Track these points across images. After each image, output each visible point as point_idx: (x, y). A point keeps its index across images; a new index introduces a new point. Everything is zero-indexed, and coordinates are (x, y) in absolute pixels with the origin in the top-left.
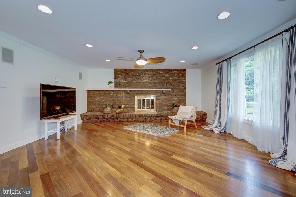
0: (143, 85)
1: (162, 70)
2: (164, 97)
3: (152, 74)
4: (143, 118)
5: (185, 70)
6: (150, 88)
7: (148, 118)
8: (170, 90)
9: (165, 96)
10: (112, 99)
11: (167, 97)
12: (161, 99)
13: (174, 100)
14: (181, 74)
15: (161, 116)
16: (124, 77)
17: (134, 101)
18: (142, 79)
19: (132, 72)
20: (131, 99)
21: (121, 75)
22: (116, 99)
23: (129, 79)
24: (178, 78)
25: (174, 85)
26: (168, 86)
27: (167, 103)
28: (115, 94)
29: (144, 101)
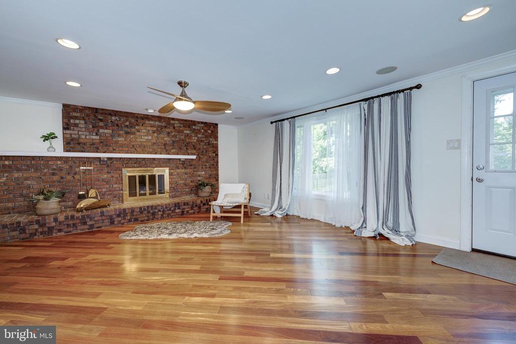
0: (140, 146)
1: (178, 120)
2: (183, 171)
3: (159, 126)
4: (148, 212)
5: (217, 125)
6: (156, 153)
7: (159, 211)
8: (194, 157)
9: (185, 168)
10: (56, 178)
11: (188, 171)
12: (178, 174)
13: (199, 176)
14: (210, 132)
16: (93, 127)
17: (120, 180)
18: (138, 133)
19: (113, 118)
20: (112, 177)
21: (82, 122)
22: (69, 177)
23: (106, 131)
24: (206, 137)
25: (200, 149)
26: (189, 151)
27: (189, 181)
28: (66, 166)
29: (142, 180)
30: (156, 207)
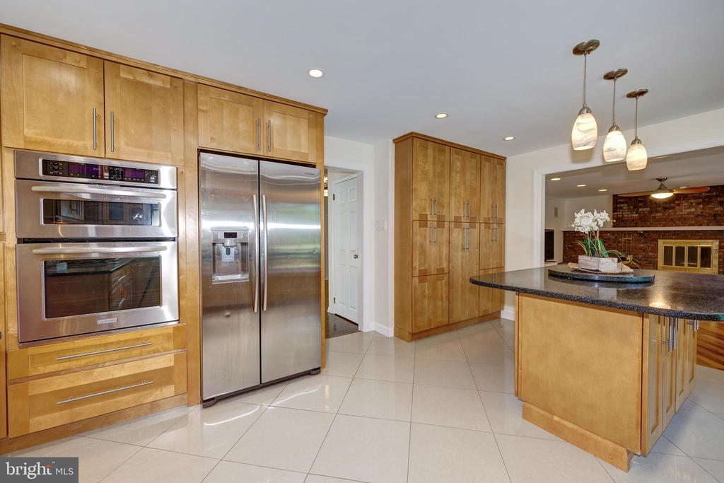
0: (679, 220)
6: (701, 225)
16: (634, 208)
17: (655, 250)
18: (677, 207)
20: (649, 246)
21: (626, 205)
22: (614, 245)
23: (645, 209)
28: (613, 237)
29: (680, 251)
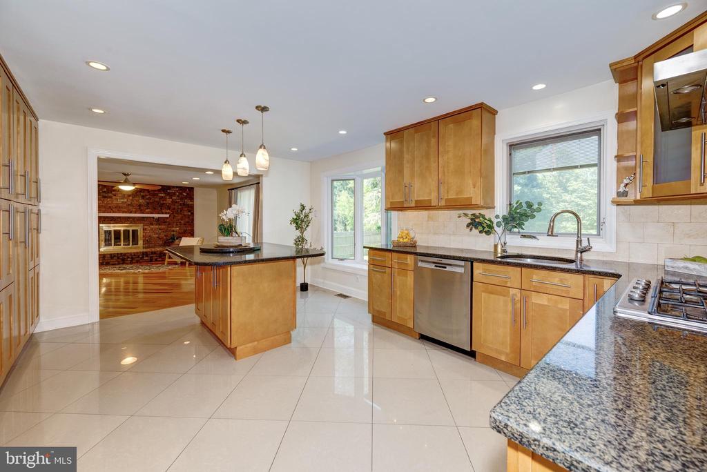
0: (115, 207)
2: (157, 227)
4: (118, 258)
5: (193, 188)
6: (131, 213)
7: (128, 257)
8: (168, 216)
9: (159, 225)
11: (163, 227)
12: (152, 229)
13: (173, 231)
14: (185, 194)
15: (152, 253)
18: (114, 197)
24: (181, 199)
25: (174, 209)
26: (163, 211)
27: (162, 235)
29: (117, 233)
30: (125, 254)
